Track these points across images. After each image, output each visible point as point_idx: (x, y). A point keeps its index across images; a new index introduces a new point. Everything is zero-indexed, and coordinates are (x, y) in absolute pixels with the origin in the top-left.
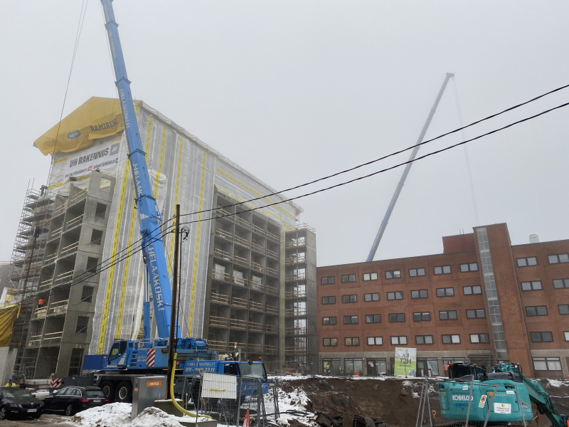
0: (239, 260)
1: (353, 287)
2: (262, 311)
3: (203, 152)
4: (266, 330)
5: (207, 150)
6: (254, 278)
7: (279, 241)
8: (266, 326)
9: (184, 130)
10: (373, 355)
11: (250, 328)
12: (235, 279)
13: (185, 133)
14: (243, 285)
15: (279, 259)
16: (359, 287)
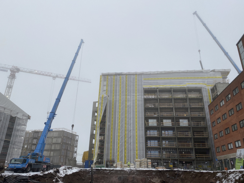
0: (165, 114)
1: (218, 113)
2: (190, 136)
3: (135, 76)
4: (195, 146)
5: (136, 74)
6: (181, 120)
7: (202, 96)
8: (196, 144)
9: (122, 73)
10: (231, 156)
11: (179, 146)
12: (164, 124)
13: (123, 74)
14: (171, 125)
15: (204, 106)
16: (220, 111)
